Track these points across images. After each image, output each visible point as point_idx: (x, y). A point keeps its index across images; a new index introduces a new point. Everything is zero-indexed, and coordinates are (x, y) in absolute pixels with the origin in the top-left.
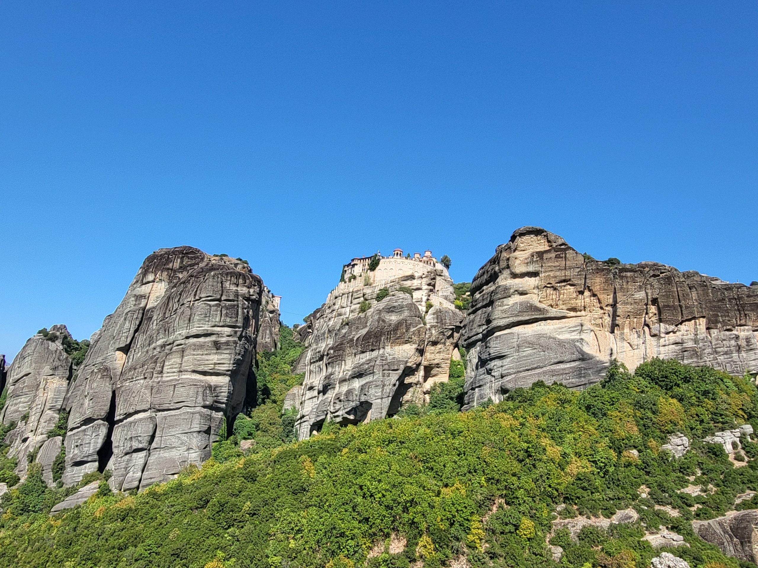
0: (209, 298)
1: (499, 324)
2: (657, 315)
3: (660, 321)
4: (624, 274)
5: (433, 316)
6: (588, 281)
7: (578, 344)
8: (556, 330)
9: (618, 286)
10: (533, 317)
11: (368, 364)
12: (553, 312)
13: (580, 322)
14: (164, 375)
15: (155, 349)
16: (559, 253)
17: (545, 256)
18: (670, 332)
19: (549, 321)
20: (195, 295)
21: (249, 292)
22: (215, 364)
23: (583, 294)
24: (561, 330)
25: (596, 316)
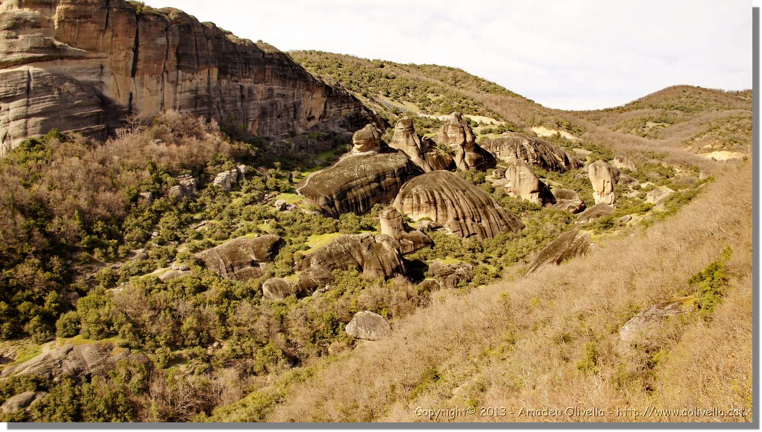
2: (176, 62)
3: (178, 68)
4: (147, 17)
6: (110, 20)
7: (97, 87)
8: (73, 71)
9: (140, 29)
10: (47, 55)
12: (71, 50)
13: (100, 63)
18: (187, 80)
19: (66, 60)
23: (104, 33)
24: (79, 71)
25: (117, 59)
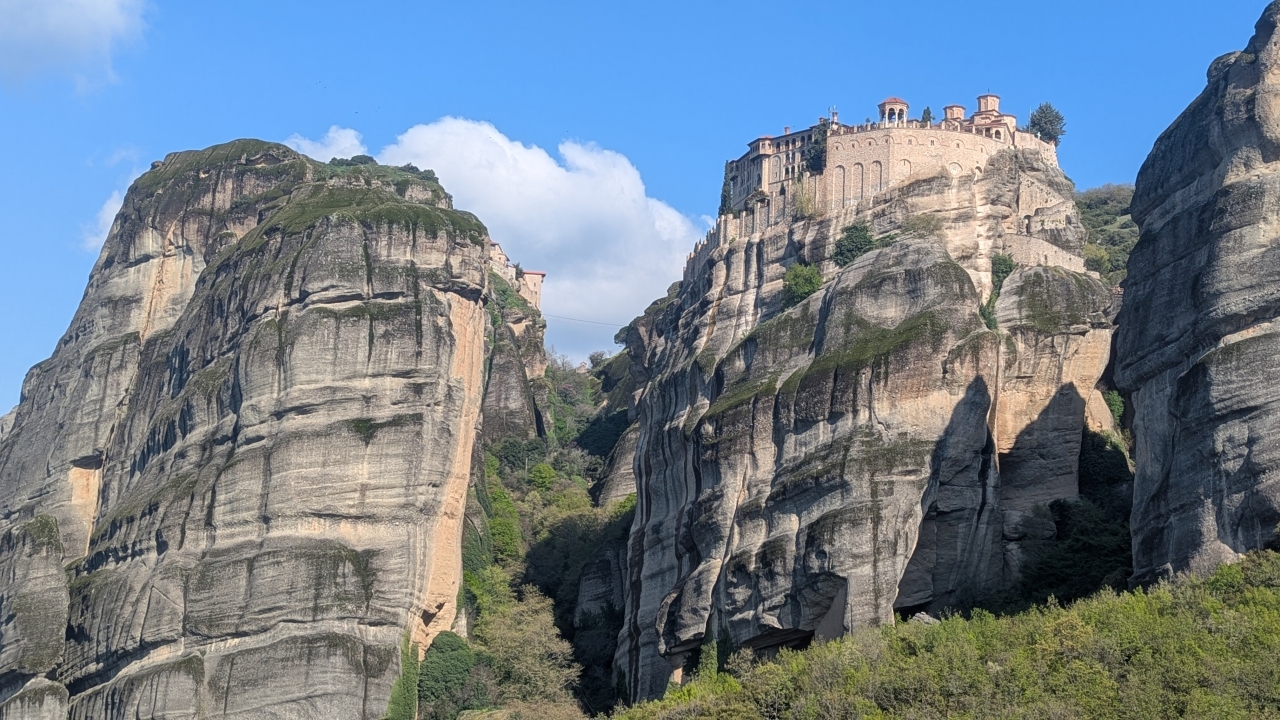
0: (332, 293)
1: (1234, 309)
5: (1015, 298)
11: (824, 458)
14: (219, 532)
15: (182, 455)
20: (288, 287)
21: (448, 266)
22: (364, 488)
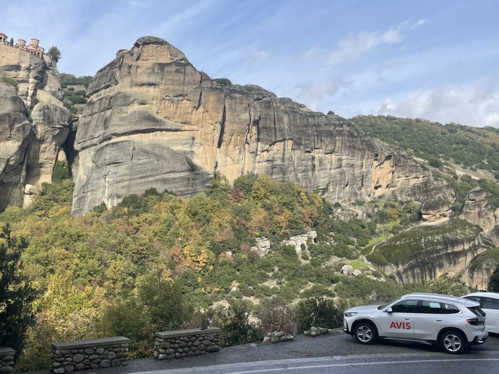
1: (116, 132)
2: (256, 135)
3: (258, 140)
4: (234, 95)
5: (39, 112)
6: (203, 98)
7: (189, 156)
8: (170, 141)
9: (227, 106)
10: (150, 128)
12: (170, 124)
13: (192, 135)
16: (179, 68)
17: (166, 69)
18: (265, 151)
19: (164, 132)
23: (197, 109)
24: (175, 142)
25: (206, 131)
